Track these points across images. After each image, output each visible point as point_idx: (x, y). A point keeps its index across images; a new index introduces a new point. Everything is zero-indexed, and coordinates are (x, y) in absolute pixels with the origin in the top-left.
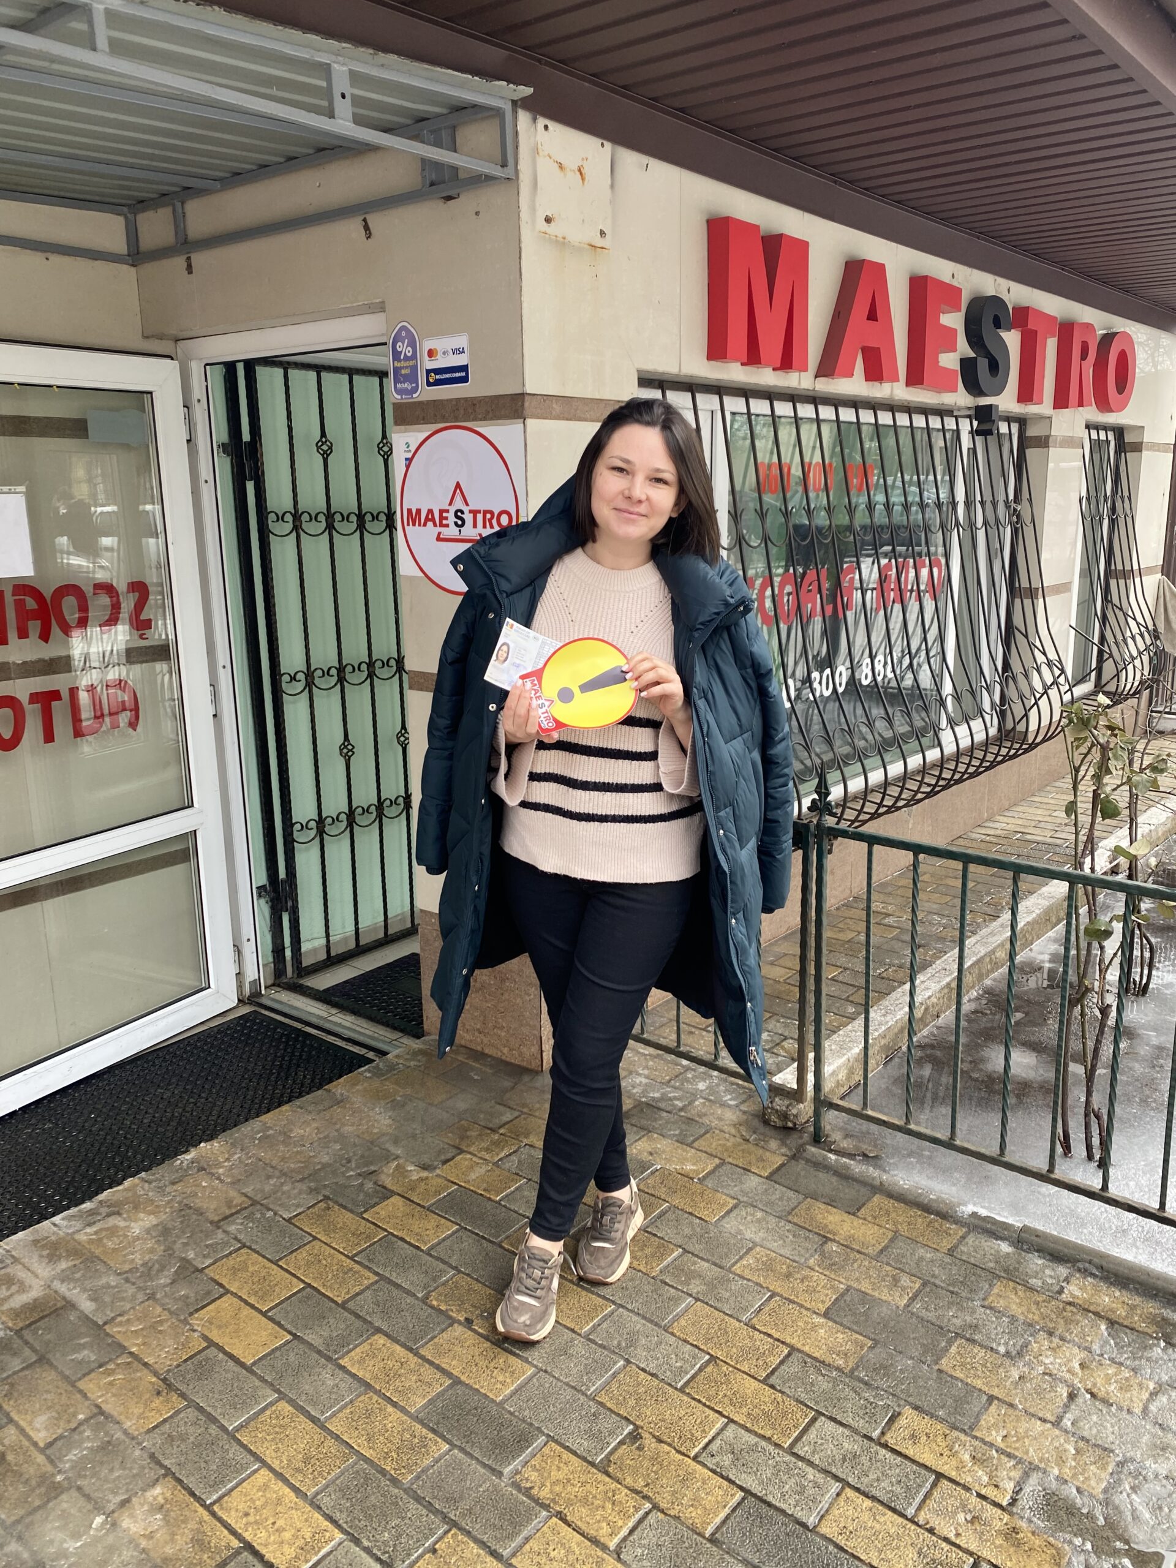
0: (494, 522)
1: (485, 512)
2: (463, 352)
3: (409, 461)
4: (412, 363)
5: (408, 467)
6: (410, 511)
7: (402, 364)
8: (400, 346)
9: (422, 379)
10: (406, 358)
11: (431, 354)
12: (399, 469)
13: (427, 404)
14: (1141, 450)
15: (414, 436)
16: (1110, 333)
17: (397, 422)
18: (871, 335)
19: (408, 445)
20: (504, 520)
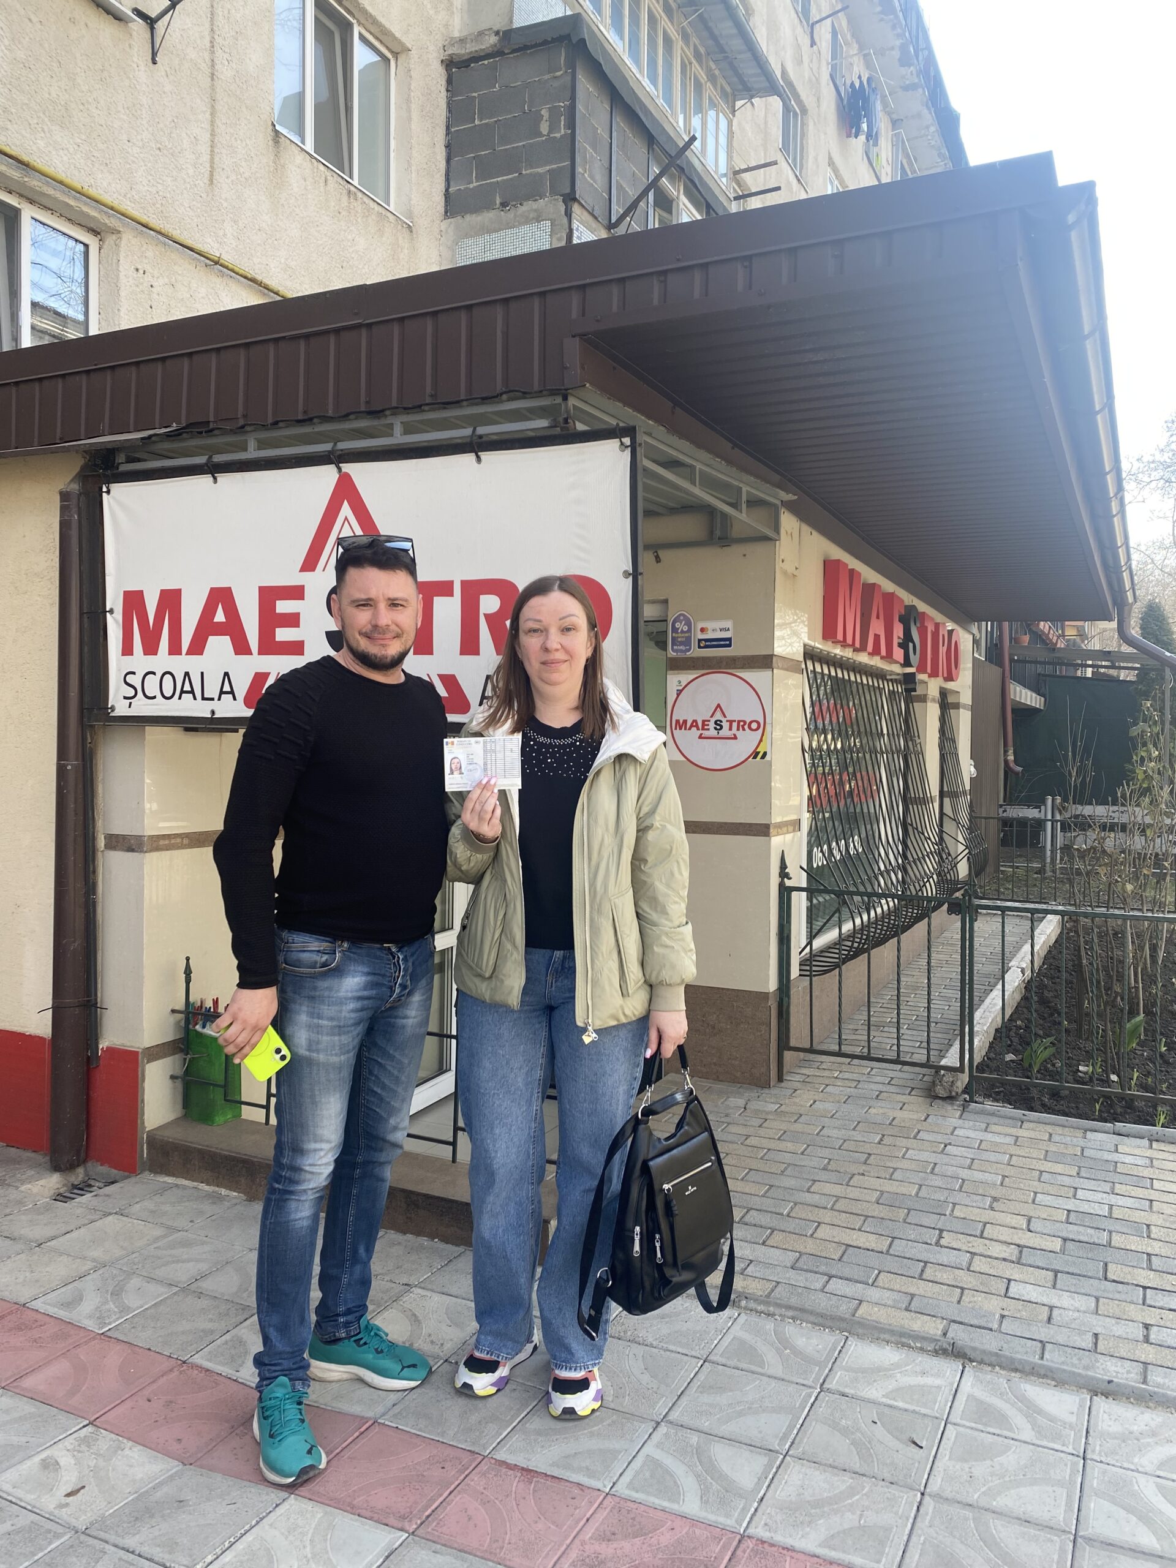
0: (746, 727)
1: (739, 722)
2: (728, 630)
3: (679, 692)
4: (687, 635)
5: (678, 695)
6: (677, 721)
7: (680, 635)
8: (677, 625)
9: (694, 644)
10: (682, 631)
11: (702, 630)
12: (671, 696)
13: (698, 658)
14: (959, 708)
15: (685, 677)
16: (951, 632)
17: (671, 669)
18: (877, 627)
19: (680, 682)
20: (754, 726)
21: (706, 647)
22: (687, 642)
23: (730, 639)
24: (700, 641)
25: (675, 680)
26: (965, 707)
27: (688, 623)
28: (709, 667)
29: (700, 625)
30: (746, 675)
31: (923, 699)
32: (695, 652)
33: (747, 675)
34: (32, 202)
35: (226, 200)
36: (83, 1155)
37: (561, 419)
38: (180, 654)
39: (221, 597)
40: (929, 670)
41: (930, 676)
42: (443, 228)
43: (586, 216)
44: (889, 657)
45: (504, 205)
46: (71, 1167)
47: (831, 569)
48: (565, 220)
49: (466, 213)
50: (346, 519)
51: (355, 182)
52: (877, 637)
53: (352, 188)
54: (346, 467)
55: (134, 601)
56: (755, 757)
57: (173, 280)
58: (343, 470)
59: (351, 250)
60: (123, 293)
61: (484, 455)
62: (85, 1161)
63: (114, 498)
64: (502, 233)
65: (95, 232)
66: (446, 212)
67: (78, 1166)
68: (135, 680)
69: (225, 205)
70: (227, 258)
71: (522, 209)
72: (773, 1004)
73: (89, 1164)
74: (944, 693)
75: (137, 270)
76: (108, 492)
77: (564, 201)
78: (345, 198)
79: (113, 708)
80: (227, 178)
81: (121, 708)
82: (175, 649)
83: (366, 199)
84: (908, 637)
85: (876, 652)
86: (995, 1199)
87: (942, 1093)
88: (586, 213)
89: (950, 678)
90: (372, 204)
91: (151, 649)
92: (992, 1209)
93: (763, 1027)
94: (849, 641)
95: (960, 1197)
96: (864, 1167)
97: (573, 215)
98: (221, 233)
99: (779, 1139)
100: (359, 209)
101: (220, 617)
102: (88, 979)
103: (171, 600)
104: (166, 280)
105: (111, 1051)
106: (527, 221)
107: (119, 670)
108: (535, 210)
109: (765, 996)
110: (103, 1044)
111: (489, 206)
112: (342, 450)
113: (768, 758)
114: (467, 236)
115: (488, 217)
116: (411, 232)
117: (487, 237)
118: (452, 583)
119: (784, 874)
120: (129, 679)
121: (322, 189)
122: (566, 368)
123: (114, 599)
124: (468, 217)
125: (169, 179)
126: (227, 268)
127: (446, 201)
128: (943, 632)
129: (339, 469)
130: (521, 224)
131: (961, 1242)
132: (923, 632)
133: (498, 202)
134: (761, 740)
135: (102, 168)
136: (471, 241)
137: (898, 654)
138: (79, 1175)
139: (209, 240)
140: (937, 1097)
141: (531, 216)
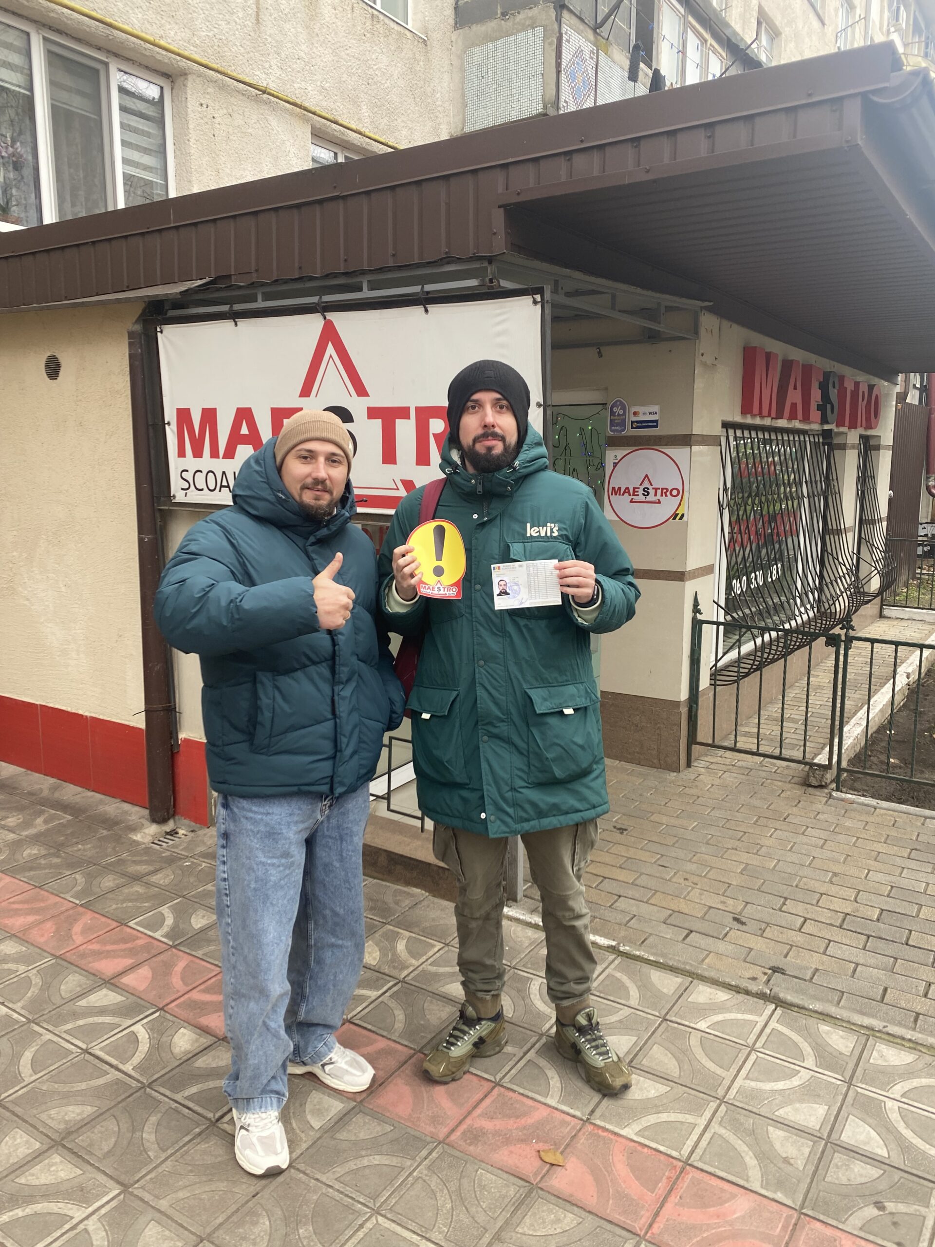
0: (668, 493)
1: (663, 489)
2: (656, 413)
3: (615, 465)
4: (622, 417)
5: (615, 467)
6: (613, 488)
7: (617, 417)
8: (615, 409)
9: (628, 425)
10: (619, 415)
11: (635, 414)
12: (609, 468)
13: (631, 437)
14: (879, 450)
15: (620, 453)
16: (871, 387)
17: (609, 446)
18: (794, 396)
19: (616, 456)
20: (675, 493)
21: (637, 427)
22: (622, 424)
23: (656, 421)
24: (633, 422)
25: (611, 455)
26: (886, 447)
27: (624, 408)
28: (640, 445)
29: (633, 410)
30: (667, 450)
31: (843, 447)
32: (629, 431)
33: (671, 451)
34: (116, 55)
35: (270, 36)
36: (171, 812)
37: (487, 280)
38: (218, 457)
39: (244, 415)
40: (847, 423)
41: (850, 428)
42: (453, 39)
43: (574, 21)
44: (806, 419)
45: (504, 14)
46: (162, 821)
47: (749, 356)
48: (556, 26)
49: (472, 24)
50: (331, 356)
51: (378, 7)
52: (794, 406)
53: (375, 13)
54: (330, 316)
55: (184, 415)
56: (674, 519)
57: (230, 111)
58: (328, 318)
59: (375, 67)
60: (191, 126)
61: (430, 307)
62: (174, 815)
63: (166, 337)
64: (503, 40)
65: (166, 76)
66: (456, 24)
67: (169, 819)
68: (188, 476)
69: (270, 40)
70: (273, 87)
71: (520, 17)
72: (684, 710)
73: (177, 817)
74: (865, 439)
75: (201, 105)
76: (161, 332)
77: (555, 8)
78: (369, 23)
79: (174, 496)
80: (271, 16)
81: (180, 497)
82: (214, 454)
83: (387, 21)
84: (825, 397)
85: (793, 417)
86: (835, 874)
87: (814, 782)
88: (573, 17)
89: (869, 427)
90: (392, 25)
91: (198, 453)
92: (831, 882)
93: (675, 728)
94: (765, 411)
95: (806, 871)
96: (737, 843)
97: (563, 19)
98: (267, 65)
99: (677, 817)
100: (381, 30)
101: (244, 430)
102: (169, 692)
103: (210, 416)
104: (225, 111)
105: (187, 741)
106: (524, 28)
107: (176, 468)
108: (531, 18)
109: (677, 704)
110: (182, 736)
111: (491, 16)
112: (326, 302)
113: (685, 519)
114: (473, 45)
115: (491, 25)
116: (426, 45)
117: (490, 44)
118: (409, 408)
119: (696, 610)
120: (184, 474)
121: (349, 15)
122: (495, 234)
123: (170, 415)
124: (474, 27)
125: (223, 23)
126: (273, 95)
127: (456, 14)
128: (864, 388)
129: (325, 318)
130: (519, 31)
131: (800, 909)
132: (842, 391)
133: (499, 12)
134: (680, 504)
135: (169, 20)
136: (475, 50)
137: (815, 415)
138: (170, 826)
139: (258, 73)
140: (810, 786)
141: (527, 23)
